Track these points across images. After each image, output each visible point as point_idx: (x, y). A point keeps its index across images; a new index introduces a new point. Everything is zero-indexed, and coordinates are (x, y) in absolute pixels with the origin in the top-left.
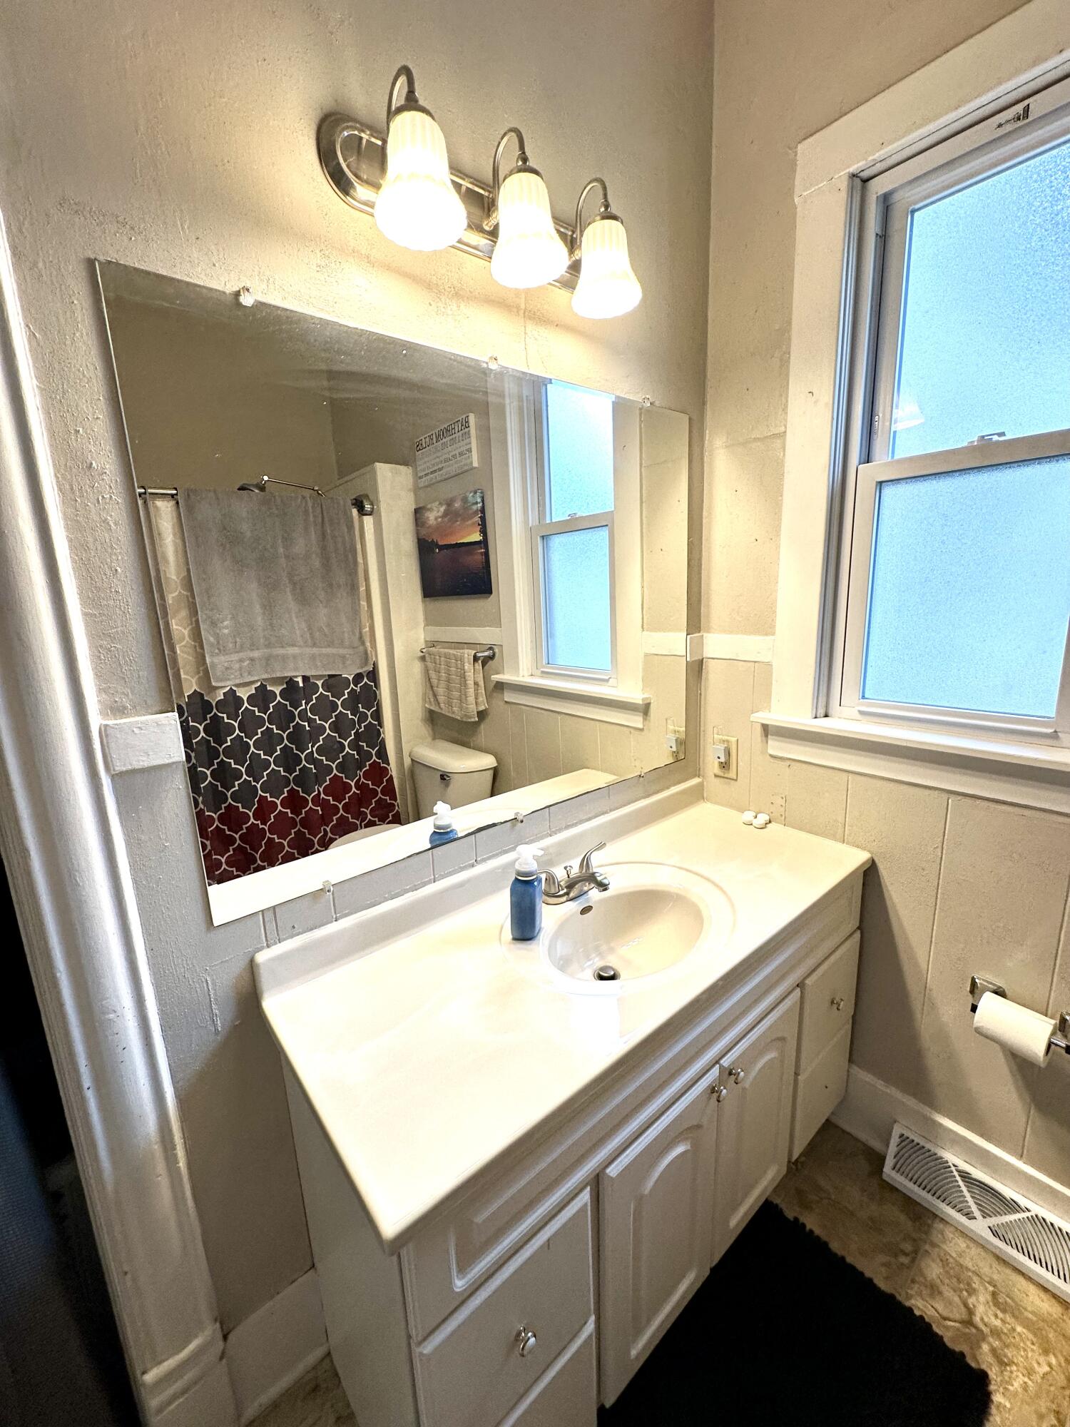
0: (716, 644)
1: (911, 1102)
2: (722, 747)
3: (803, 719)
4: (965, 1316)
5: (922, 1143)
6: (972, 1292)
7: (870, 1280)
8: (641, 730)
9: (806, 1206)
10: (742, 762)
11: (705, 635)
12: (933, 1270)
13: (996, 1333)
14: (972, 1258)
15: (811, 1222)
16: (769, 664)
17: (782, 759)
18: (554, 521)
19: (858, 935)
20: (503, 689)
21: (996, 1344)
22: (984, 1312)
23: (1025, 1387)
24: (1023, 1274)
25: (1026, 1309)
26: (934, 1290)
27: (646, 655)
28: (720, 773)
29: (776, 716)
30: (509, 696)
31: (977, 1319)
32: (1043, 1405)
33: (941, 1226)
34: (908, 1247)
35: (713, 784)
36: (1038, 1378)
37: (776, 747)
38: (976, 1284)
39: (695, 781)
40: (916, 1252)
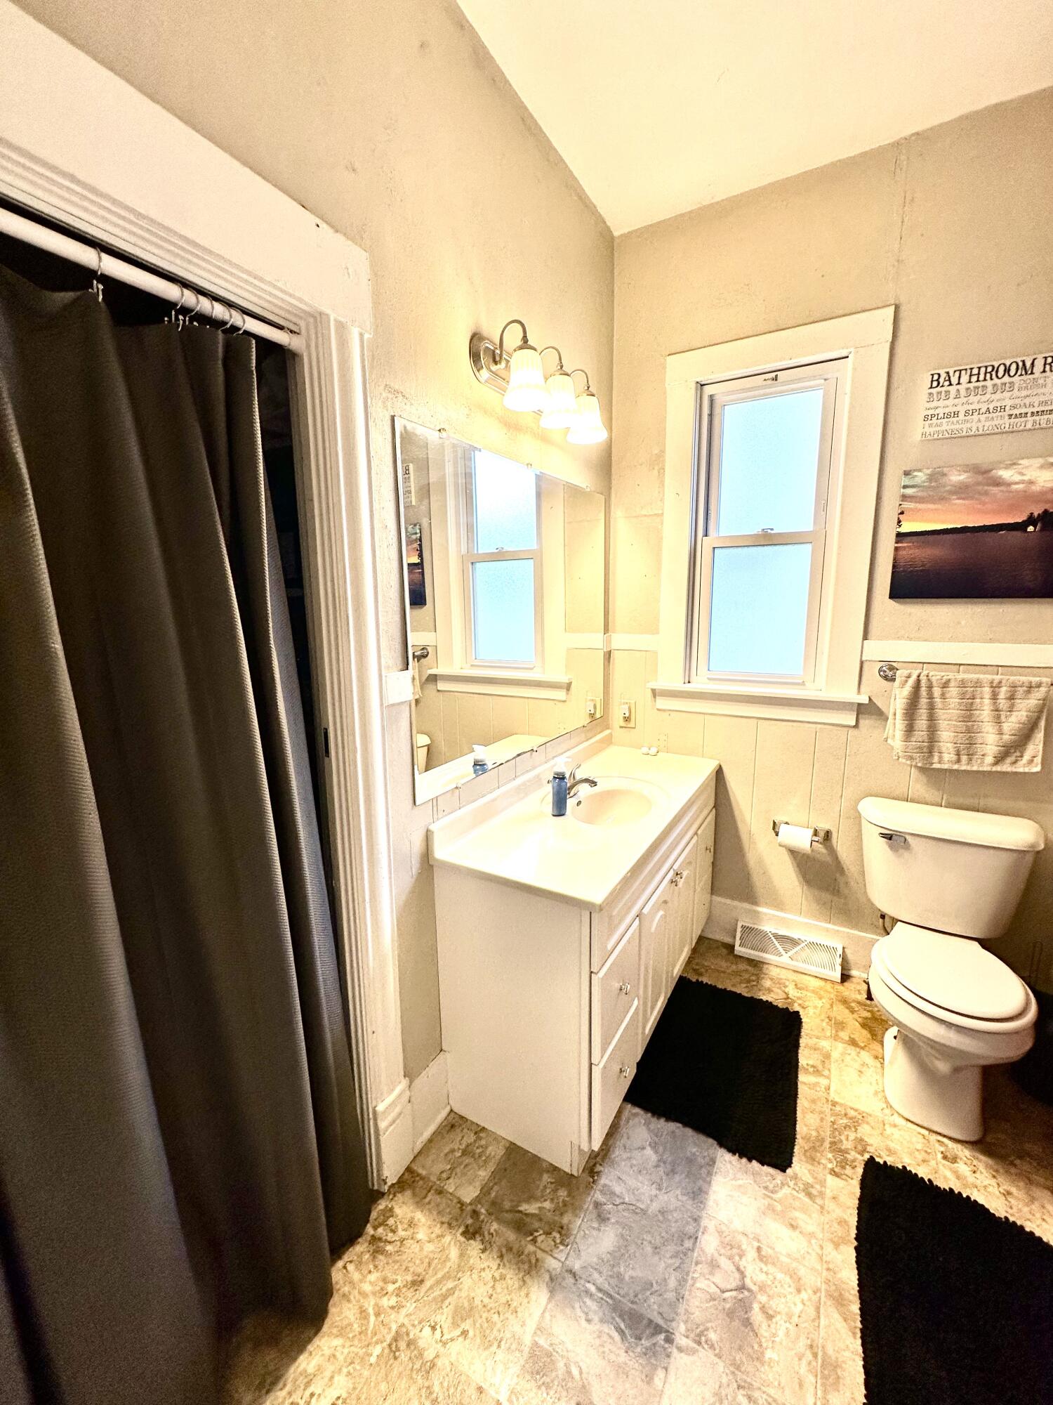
0: (619, 641)
1: (746, 906)
2: (627, 706)
3: (678, 685)
4: (785, 996)
5: (753, 926)
6: (786, 987)
7: (740, 994)
8: (564, 701)
9: (701, 974)
10: (639, 717)
11: (613, 634)
12: (767, 983)
13: (799, 998)
14: (784, 974)
15: (705, 980)
16: (655, 653)
17: (664, 710)
18: (480, 552)
19: (714, 810)
20: (436, 681)
21: (800, 1002)
22: (792, 992)
23: (814, 1013)
24: (806, 974)
25: (810, 986)
26: (770, 990)
27: (569, 650)
28: (623, 724)
29: (660, 684)
30: (441, 686)
31: (790, 996)
32: (823, 1017)
33: (767, 966)
34: (754, 978)
35: (618, 733)
36: (819, 1009)
37: (662, 703)
38: (787, 983)
39: (607, 732)
40: (758, 979)
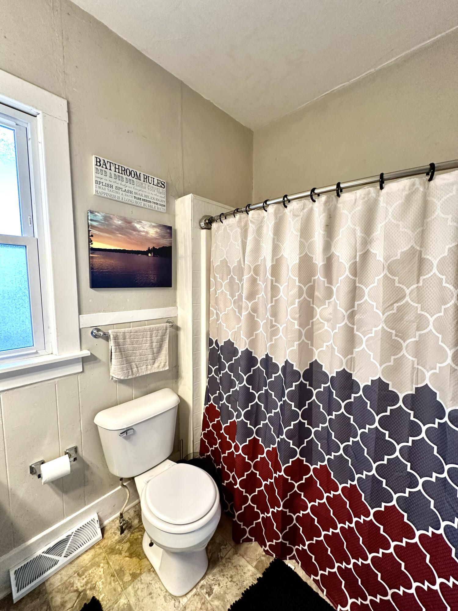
1: (15, 551)
4: (76, 594)
5: (26, 562)
6: (73, 585)
12: (58, 599)
13: (87, 583)
14: (65, 576)
21: (89, 586)
22: (80, 584)
24: (79, 556)
25: (88, 564)
31: (80, 589)
38: (72, 580)
40: (49, 604)
